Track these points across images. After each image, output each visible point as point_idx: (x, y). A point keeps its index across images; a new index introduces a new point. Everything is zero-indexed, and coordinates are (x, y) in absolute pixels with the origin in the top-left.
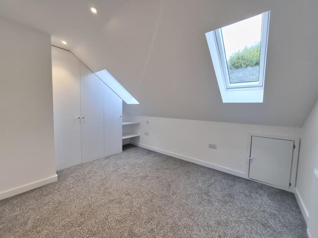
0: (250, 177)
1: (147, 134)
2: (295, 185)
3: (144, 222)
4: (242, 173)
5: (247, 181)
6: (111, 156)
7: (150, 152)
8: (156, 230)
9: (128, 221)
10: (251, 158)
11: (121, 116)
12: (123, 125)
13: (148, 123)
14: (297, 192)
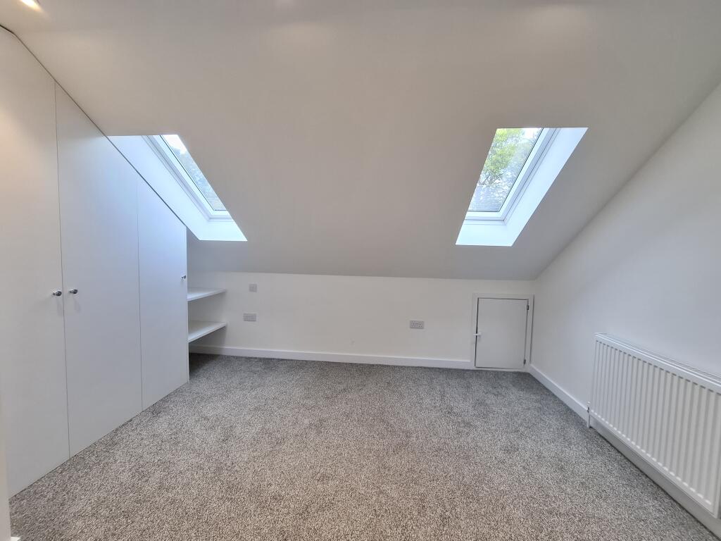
0: (477, 366)
1: (250, 318)
2: (530, 361)
3: (415, 513)
4: (463, 360)
5: (478, 373)
6: (164, 400)
7: (269, 364)
8: (447, 513)
9: (388, 531)
10: (479, 333)
11: (185, 277)
12: (189, 302)
13: (253, 289)
14: (534, 368)
